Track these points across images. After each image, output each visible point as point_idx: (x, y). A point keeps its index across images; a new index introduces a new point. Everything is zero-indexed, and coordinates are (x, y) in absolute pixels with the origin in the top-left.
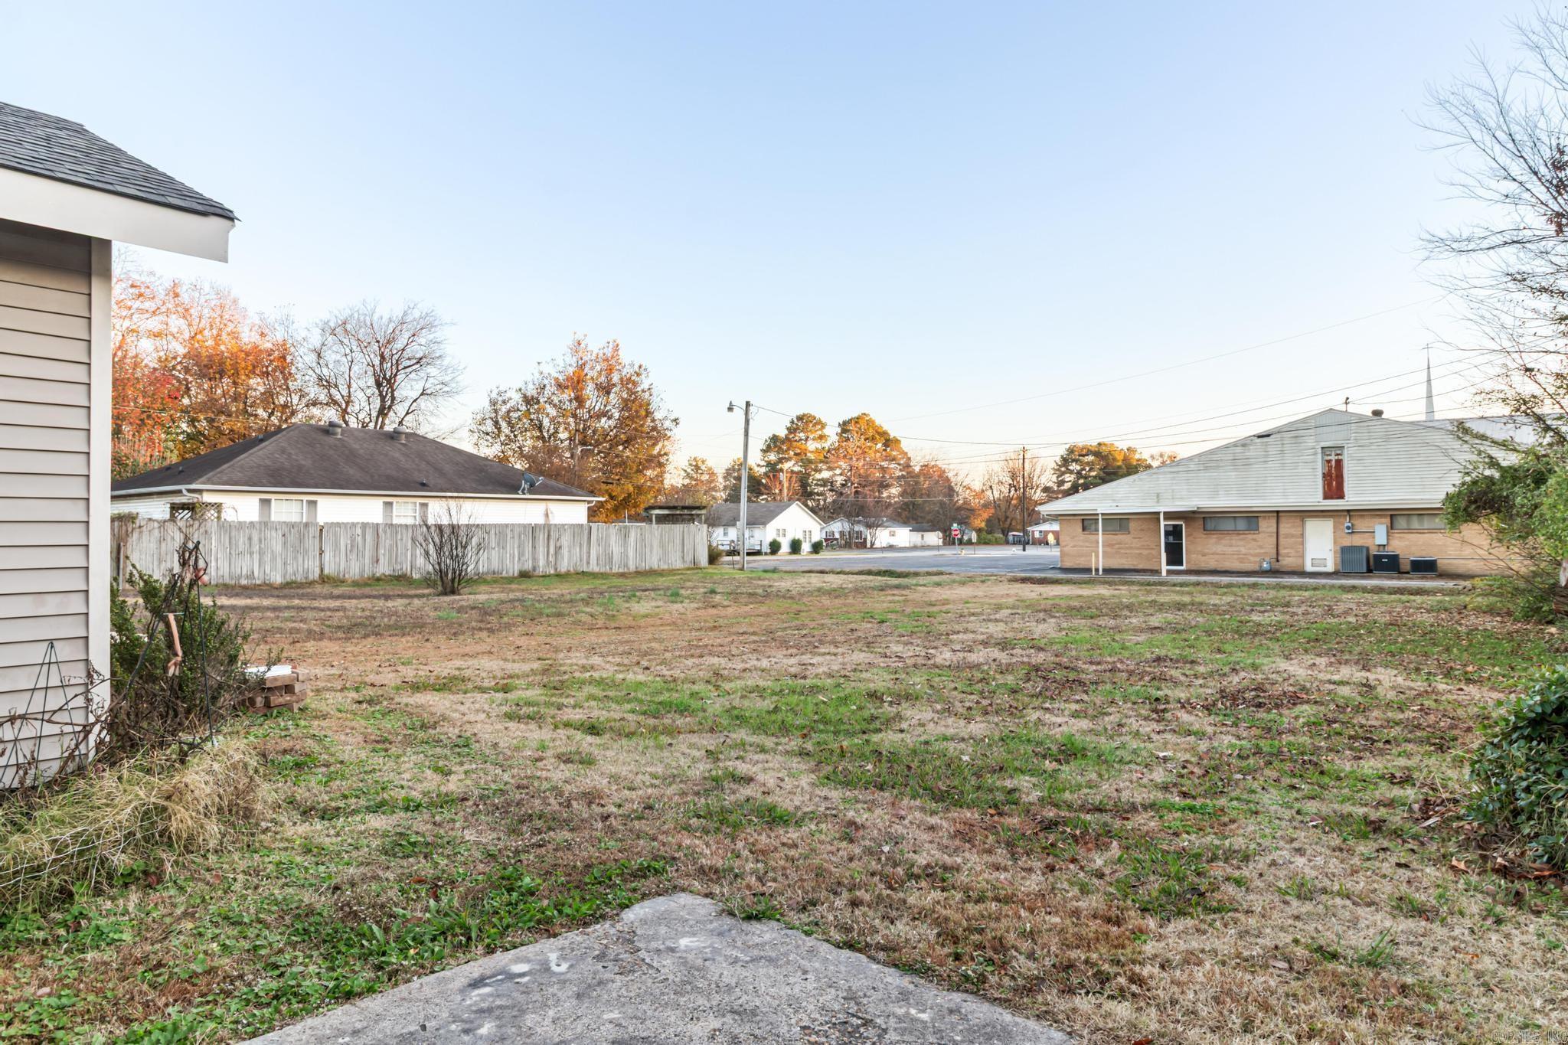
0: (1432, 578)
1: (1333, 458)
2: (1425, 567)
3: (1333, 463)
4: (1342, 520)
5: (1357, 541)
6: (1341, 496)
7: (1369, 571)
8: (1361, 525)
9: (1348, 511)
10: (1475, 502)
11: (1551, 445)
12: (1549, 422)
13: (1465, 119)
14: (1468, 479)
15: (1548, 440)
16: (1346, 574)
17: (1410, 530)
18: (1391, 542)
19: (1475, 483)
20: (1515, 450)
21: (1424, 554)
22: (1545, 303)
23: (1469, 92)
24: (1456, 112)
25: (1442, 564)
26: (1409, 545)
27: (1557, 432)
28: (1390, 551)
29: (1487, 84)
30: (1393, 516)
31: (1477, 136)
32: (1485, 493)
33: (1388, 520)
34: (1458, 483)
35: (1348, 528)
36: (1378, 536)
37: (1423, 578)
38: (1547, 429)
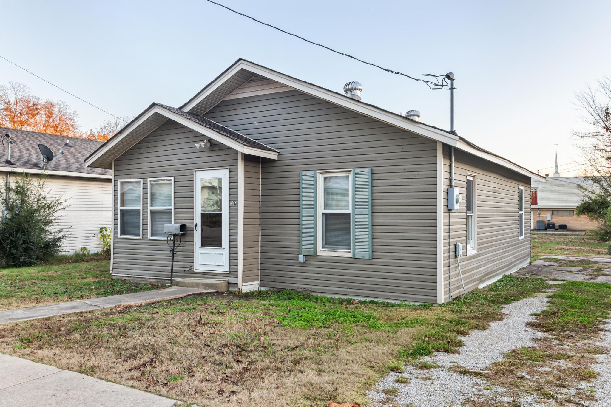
0: (565, 231)
1: (534, 191)
2: (563, 228)
3: (534, 192)
4: (536, 212)
5: (541, 219)
6: (536, 204)
7: (546, 229)
8: (543, 213)
9: (538, 209)
10: (585, 209)
11: (604, 193)
12: (604, 186)
13: (584, 102)
14: (583, 202)
15: (603, 191)
16: (538, 230)
17: (558, 215)
18: (552, 219)
19: (585, 204)
20: (594, 194)
21: (562, 223)
22: (603, 154)
23: (585, 95)
24: (581, 100)
25: (568, 227)
26: (558, 220)
27: (606, 189)
28: (552, 222)
29: (590, 93)
30: (554, 211)
31: (587, 107)
32: (588, 207)
33: (551, 212)
34: (580, 203)
35: (538, 214)
36: (548, 217)
37: (563, 231)
38: (603, 188)
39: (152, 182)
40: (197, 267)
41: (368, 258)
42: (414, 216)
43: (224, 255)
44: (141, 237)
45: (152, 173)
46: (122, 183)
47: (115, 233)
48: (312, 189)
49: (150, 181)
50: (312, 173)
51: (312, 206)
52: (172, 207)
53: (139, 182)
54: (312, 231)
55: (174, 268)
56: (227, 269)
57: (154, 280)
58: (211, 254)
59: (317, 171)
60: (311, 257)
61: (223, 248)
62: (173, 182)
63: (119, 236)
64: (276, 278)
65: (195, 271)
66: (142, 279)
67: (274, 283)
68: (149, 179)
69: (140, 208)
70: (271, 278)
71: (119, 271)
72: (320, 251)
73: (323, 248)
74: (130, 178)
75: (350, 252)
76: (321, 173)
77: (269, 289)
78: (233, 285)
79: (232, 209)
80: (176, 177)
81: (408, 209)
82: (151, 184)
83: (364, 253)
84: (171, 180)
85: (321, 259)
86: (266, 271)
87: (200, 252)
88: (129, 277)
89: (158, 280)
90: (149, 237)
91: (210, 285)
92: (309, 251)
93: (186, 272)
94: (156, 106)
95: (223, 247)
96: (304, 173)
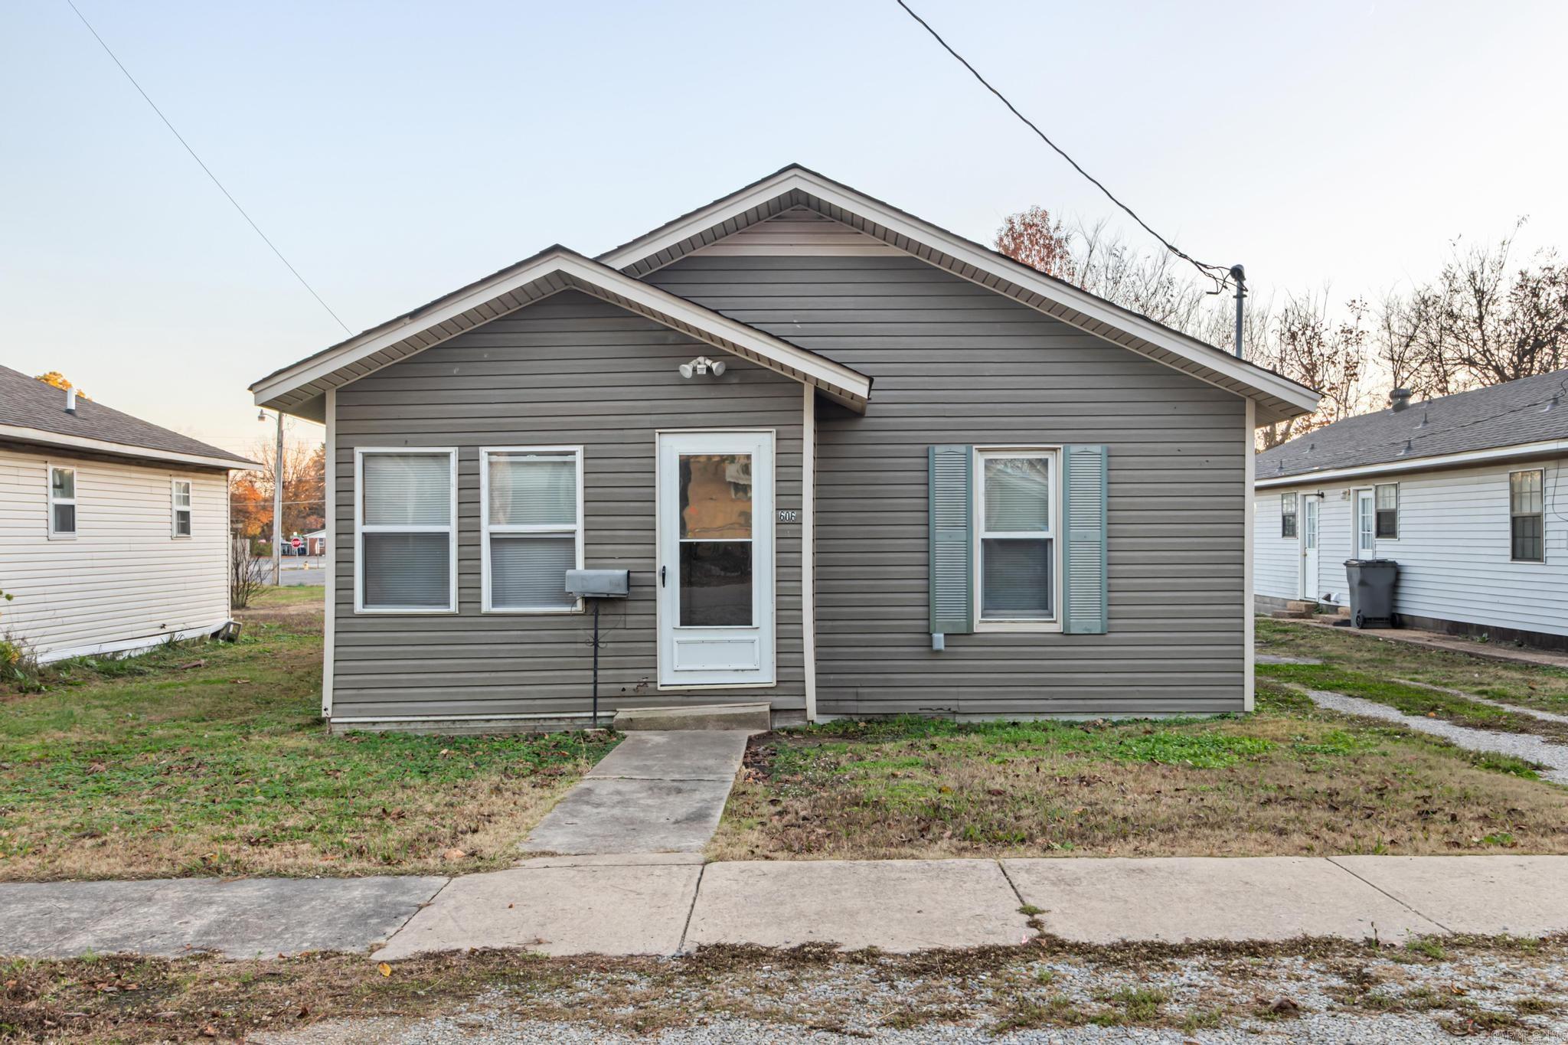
39: (494, 458)
40: (667, 676)
41: (1098, 632)
42: (1199, 543)
43: (757, 643)
44: (453, 608)
45: (501, 432)
46: (367, 457)
47: (343, 599)
48: (962, 486)
49: (490, 454)
50: (962, 449)
51: (963, 522)
52: (579, 527)
53: (447, 455)
54: (962, 580)
55: (599, 687)
56: (767, 676)
57: (502, 724)
58: (713, 642)
59: (975, 447)
60: (962, 635)
61: (754, 626)
62: (579, 459)
63: (359, 608)
64: (860, 690)
65: (659, 688)
66: (458, 725)
67: (855, 703)
68: (484, 451)
69: (452, 529)
70: (845, 693)
71: (360, 710)
72: (981, 626)
73: (983, 616)
74: (406, 444)
75: (1055, 622)
76: (980, 450)
77: (835, 718)
78: (785, 715)
79: (784, 531)
80: (589, 447)
81: (1187, 531)
82: (491, 464)
83: (1089, 621)
84: (573, 453)
85: (981, 640)
86: (832, 677)
87: (676, 639)
88: (401, 722)
89: (521, 724)
90: (486, 606)
91: (742, 718)
92: (954, 625)
93: (625, 693)
94: (561, 254)
95: (755, 623)
96: (939, 449)
